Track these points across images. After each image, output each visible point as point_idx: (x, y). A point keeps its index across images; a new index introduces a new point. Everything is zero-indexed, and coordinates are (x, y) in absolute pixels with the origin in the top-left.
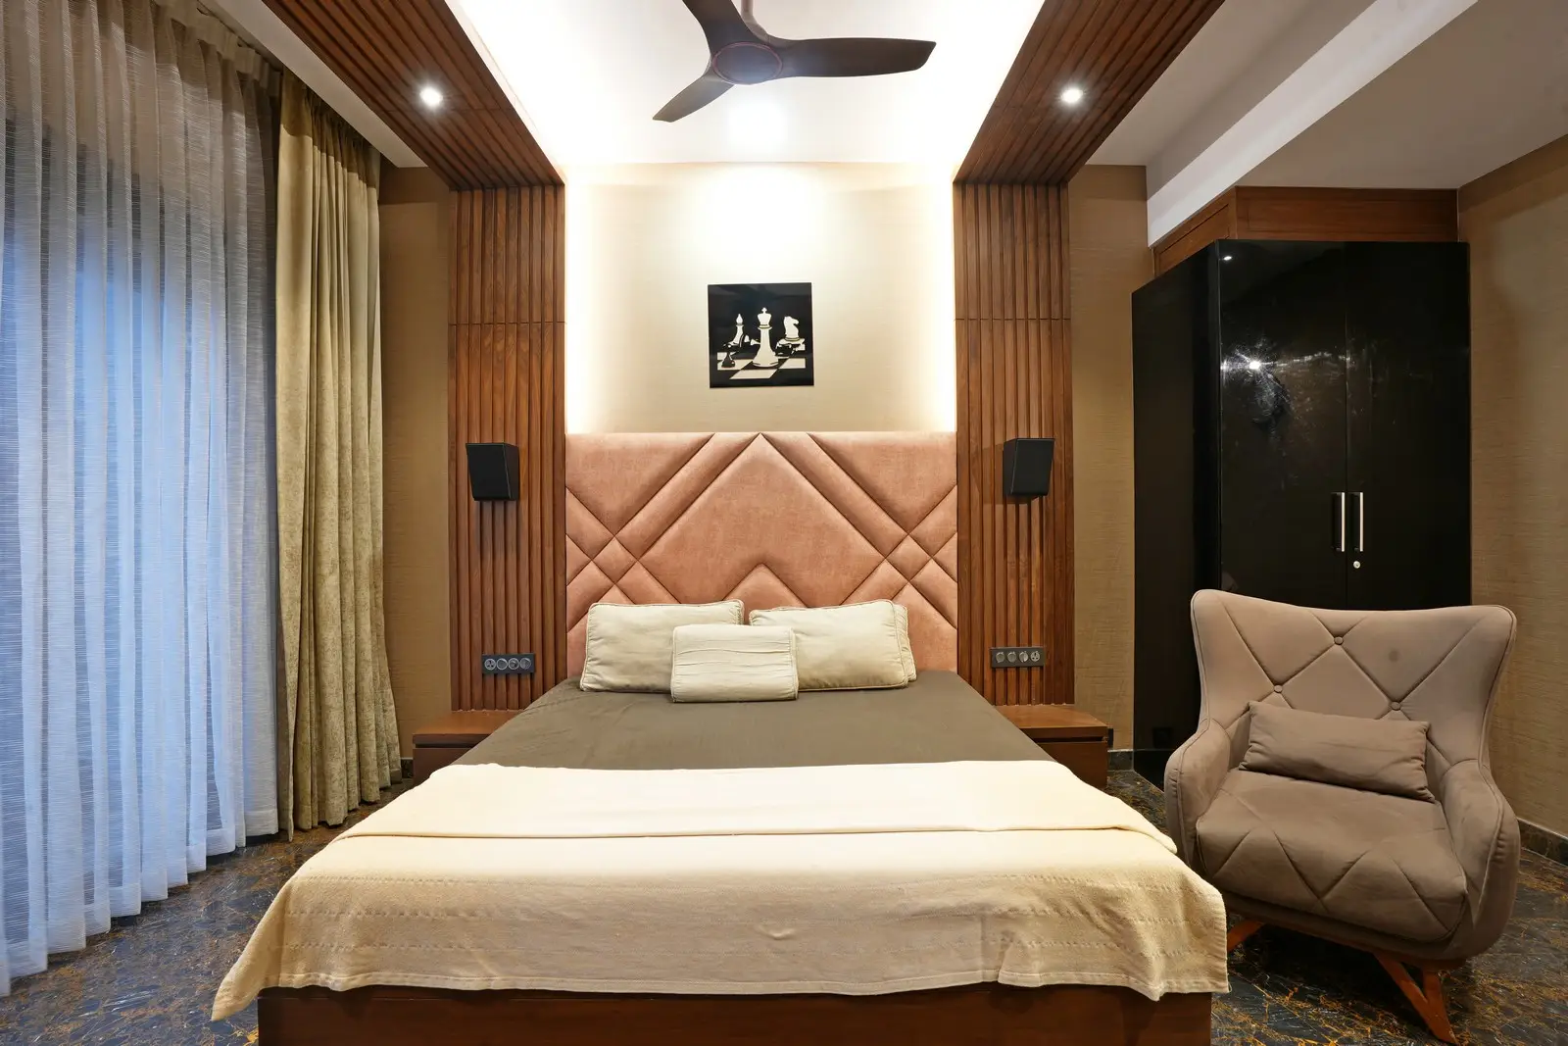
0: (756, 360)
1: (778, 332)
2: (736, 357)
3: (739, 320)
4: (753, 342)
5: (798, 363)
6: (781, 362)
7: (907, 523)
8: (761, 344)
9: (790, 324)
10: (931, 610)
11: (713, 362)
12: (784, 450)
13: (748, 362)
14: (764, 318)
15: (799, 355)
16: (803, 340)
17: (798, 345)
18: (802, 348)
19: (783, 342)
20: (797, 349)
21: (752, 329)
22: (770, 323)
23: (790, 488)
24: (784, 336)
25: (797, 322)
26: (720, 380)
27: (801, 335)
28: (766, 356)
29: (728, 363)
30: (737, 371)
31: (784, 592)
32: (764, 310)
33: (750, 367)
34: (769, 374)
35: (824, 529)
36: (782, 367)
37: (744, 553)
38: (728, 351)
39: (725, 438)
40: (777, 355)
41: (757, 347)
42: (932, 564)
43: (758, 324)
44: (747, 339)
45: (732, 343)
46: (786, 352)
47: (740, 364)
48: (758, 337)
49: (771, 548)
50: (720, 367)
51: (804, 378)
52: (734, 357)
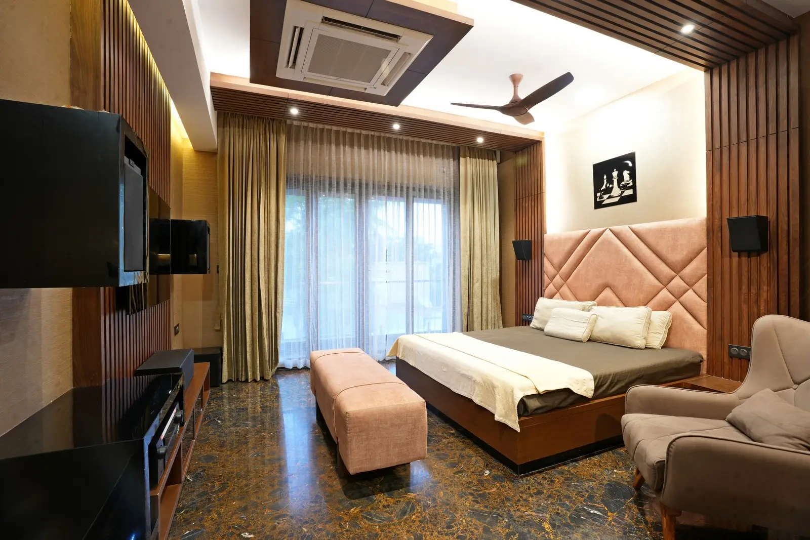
0: (612, 194)
1: (620, 178)
2: (604, 194)
3: (605, 177)
4: (611, 186)
5: (630, 192)
6: (622, 193)
7: (677, 269)
8: (614, 186)
9: (626, 174)
10: (689, 317)
11: (595, 197)
12: (617, 235)
13: (608, 195)
14: (615, 174)
15: (630, 188)
16: (631, 180)
17: (629, 183)
18: (631, 184)
19: (623, 183)
20: (629, 185)
21: (610, 181)
22: (617, 176)
23: (618, 251)
24: (623, 180)
25: (629, 172)
26: (598, 205)
27: (631, 178)
28: (616, 191)
29: (601, 197)
30: (604, 200)
31: (617, 300)
32: (615, 170)
33: (610, 197)
34: (616, 200)
35: (633, 272)
36: (623, 195)
37: (600, 281)
38: (601, 192)
39: (595, 231)
40: (620, 190)
41: (612, 188)
42: (690, 292)
43: (613, 177)
44: (608, 185)
45: (602, 188)
46: (625, 188)
47: (606, 197)
48: (612, 183)
49: (610, 280)
50: (598, 200)
51: (632, 198)
52: (603, 194)
